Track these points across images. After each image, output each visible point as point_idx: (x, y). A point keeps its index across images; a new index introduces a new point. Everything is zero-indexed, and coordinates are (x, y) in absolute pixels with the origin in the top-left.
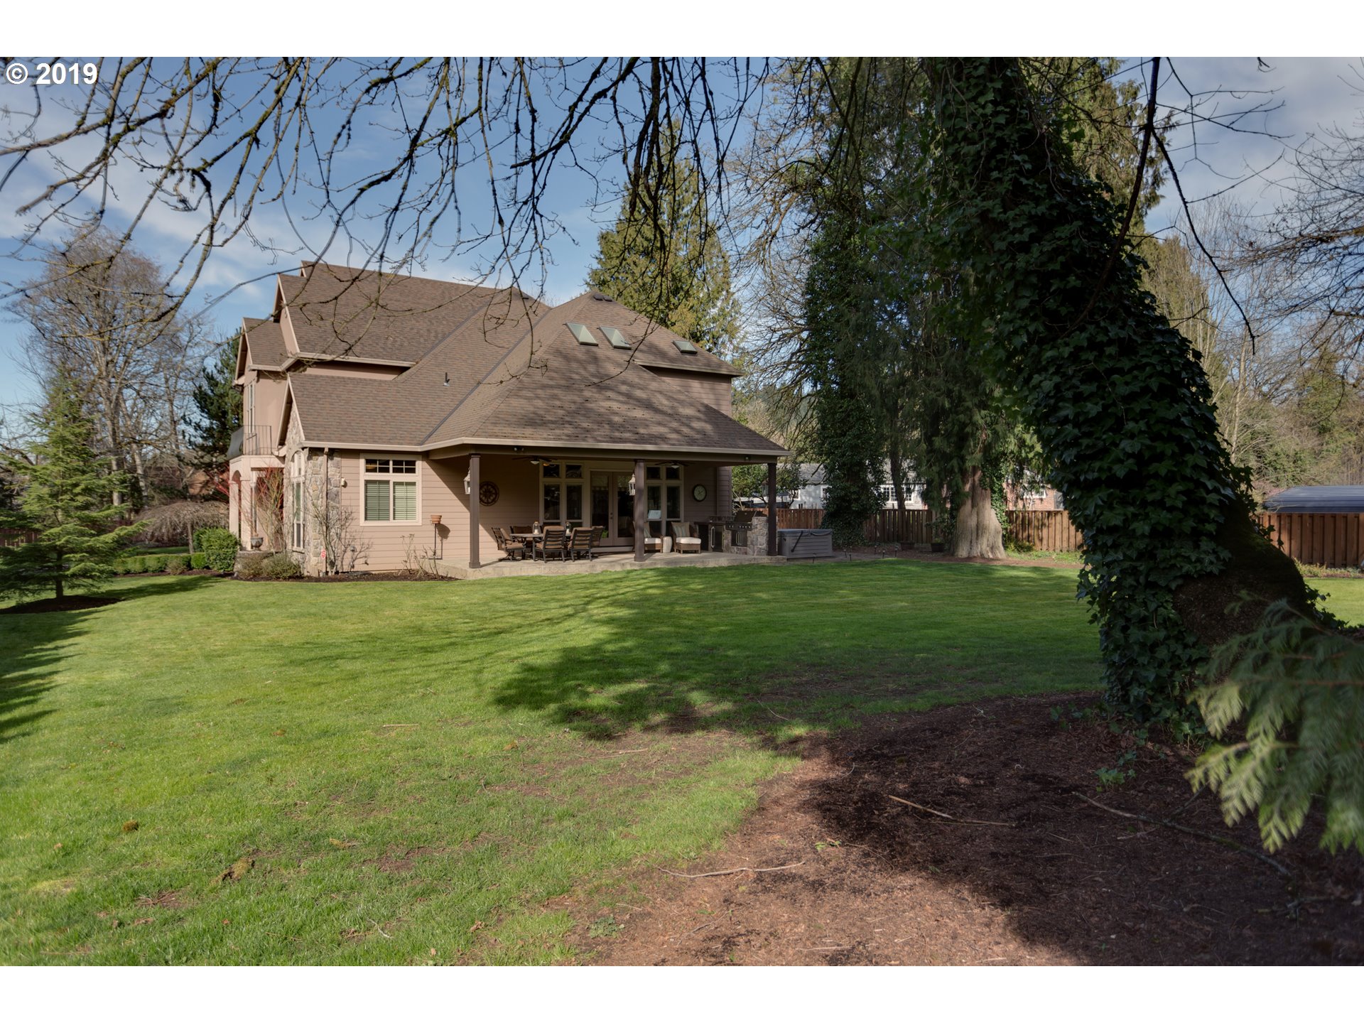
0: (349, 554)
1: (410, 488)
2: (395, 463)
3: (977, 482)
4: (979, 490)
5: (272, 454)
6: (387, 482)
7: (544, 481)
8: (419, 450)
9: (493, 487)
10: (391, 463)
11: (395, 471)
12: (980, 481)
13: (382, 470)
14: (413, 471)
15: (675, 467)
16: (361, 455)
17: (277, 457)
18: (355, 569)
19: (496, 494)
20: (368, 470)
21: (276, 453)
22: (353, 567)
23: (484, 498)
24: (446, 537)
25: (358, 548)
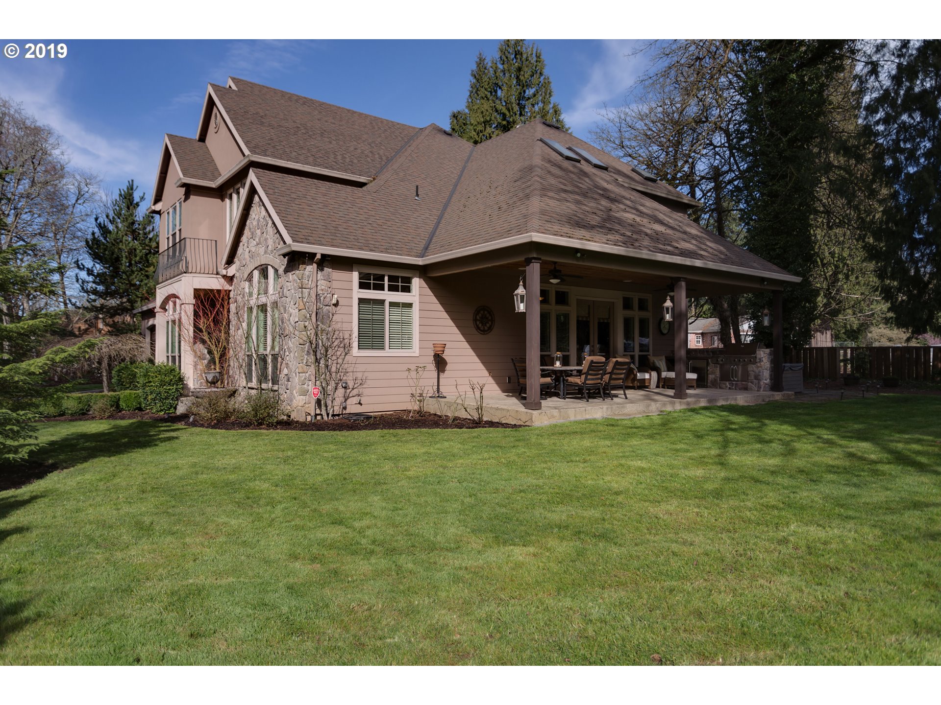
0: (341, 391)
1: (406, 310)
2: (391, 279)
5: (217, 274)
6: (382, 302)
8: (421, 263)
9: (489, 312)
10: (386, 278)
11: (392, 288)
13: (376, 287)
14: (407, 289)
16: (354, 265)
17: (224, 277)
18: (348, 411)
19: (493, 321)
20: (362, 286)
21: (224, 272)
22: (345, 408)
23: (480, 325)
24: (443, 371)
25: (351, 384)
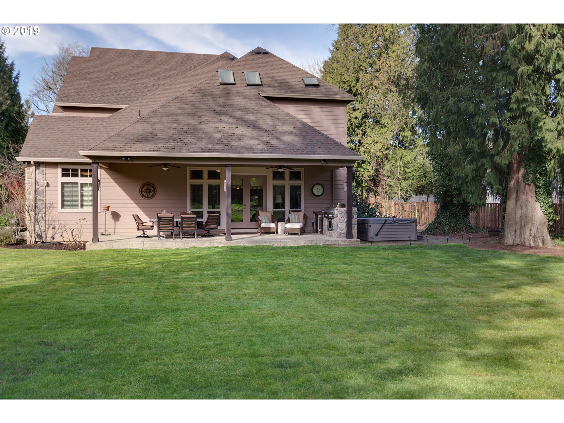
0: (51, 231)
2: (82, 170)
3: (521, 178)
4: (523, 185)
6: (77, 183)
7: (190, 182)
9: (151, 186)
10: (79, 170)
11: (82, 176)
12: (524, 177)
13: (73, 176)
15: (280, 170)
16: (59, 166)
18: (55, 240)
19: (155, 191)
20: (64, 175)
22: (53, 238)
23: (145, 194)
24: (118, 220)
25: (57, 227)
